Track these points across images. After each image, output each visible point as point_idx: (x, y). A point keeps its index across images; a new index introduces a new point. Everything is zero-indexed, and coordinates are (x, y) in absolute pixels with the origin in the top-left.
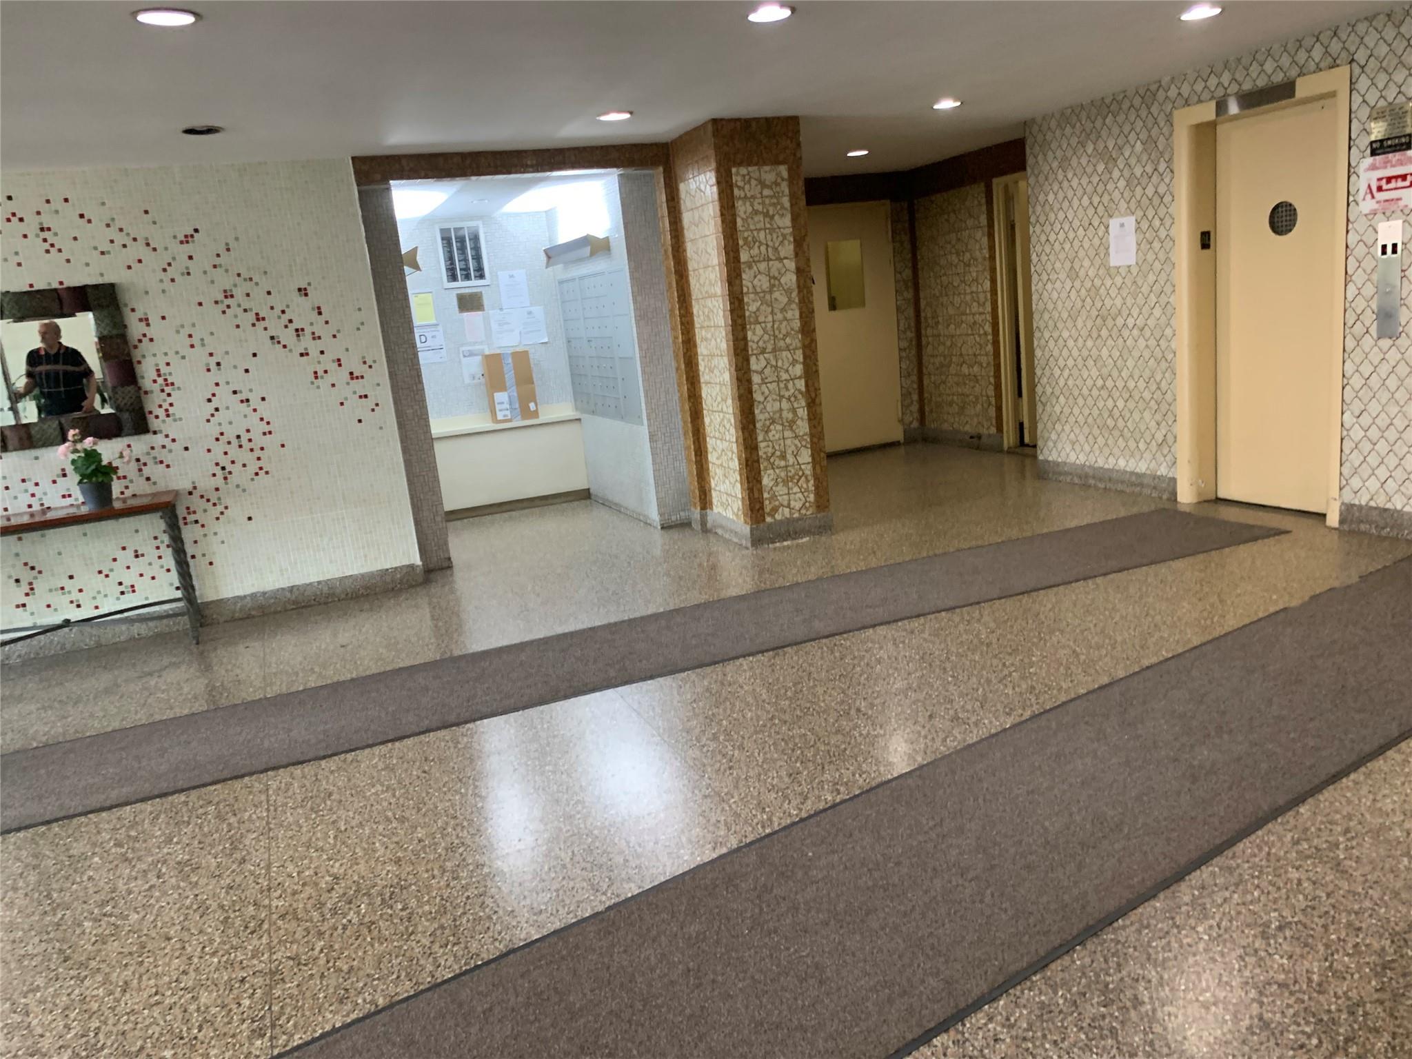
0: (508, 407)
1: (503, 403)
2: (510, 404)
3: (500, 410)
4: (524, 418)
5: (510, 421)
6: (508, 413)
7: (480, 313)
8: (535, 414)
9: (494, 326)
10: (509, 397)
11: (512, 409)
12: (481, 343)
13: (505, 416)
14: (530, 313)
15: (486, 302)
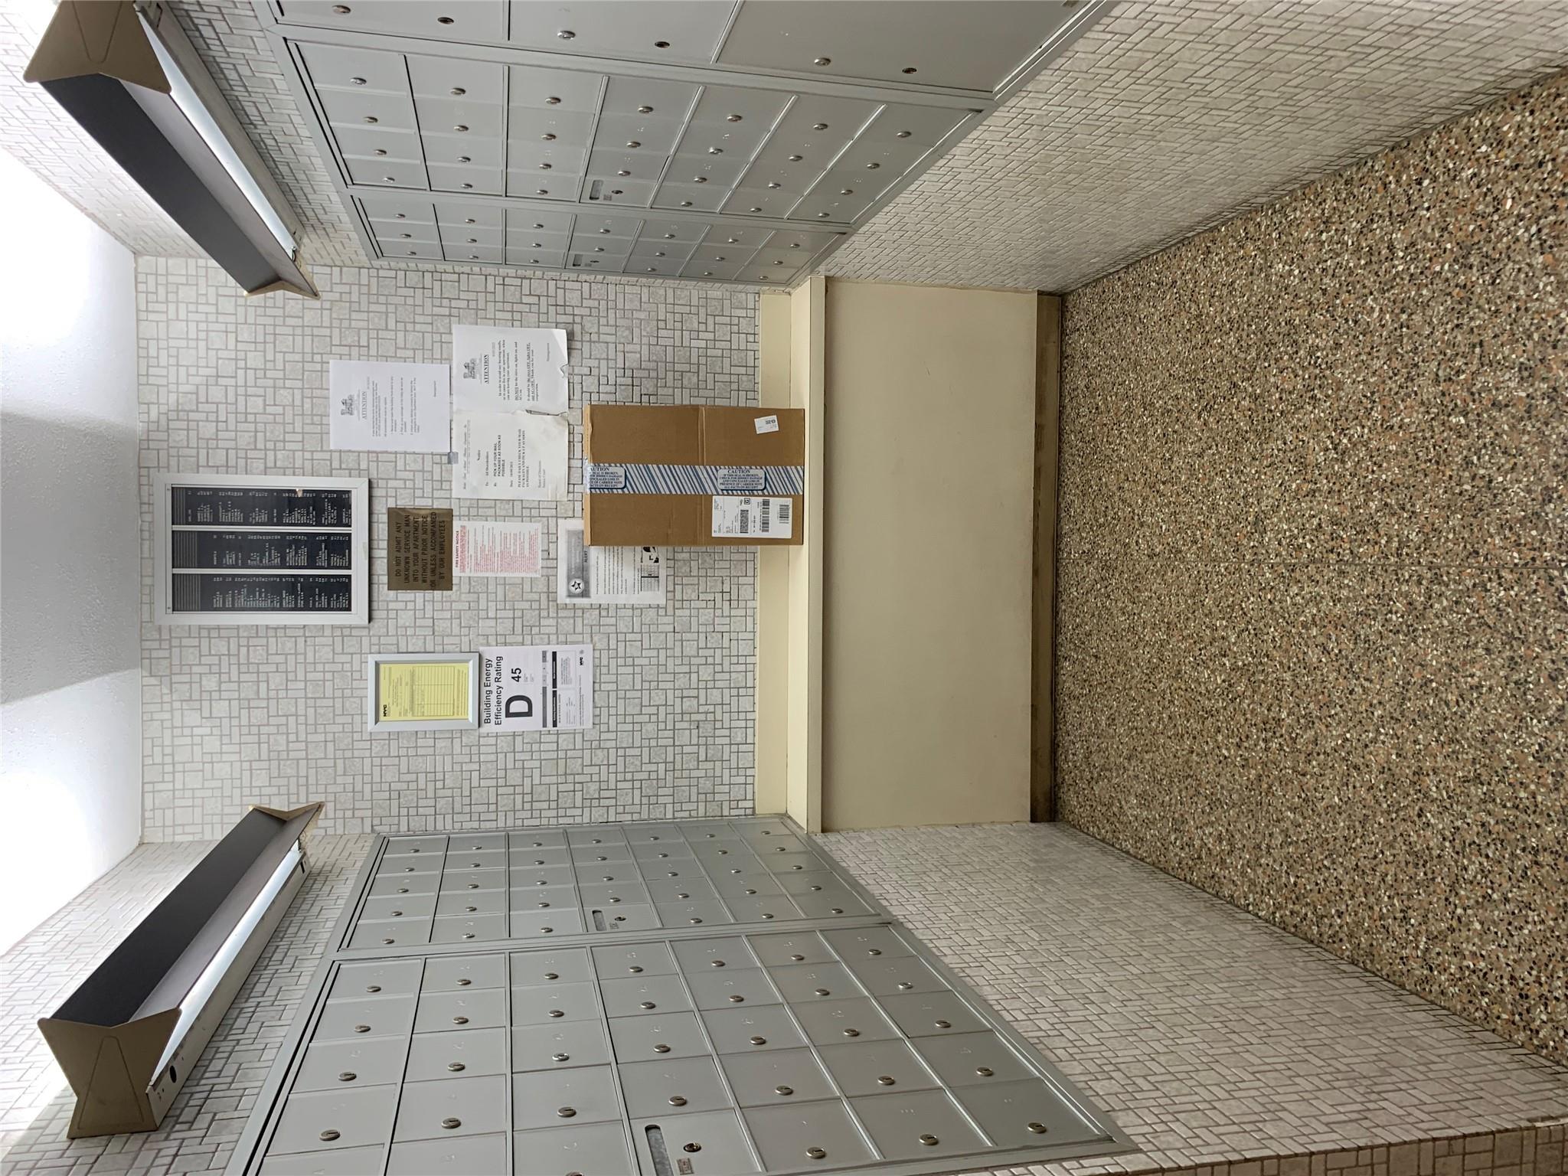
0: (756, 501)
1: (744, 513)
2: (752, 492)
3: (765, 525)
4: (796, 458)
5: (799, 501)
6: (775, 503)
7: (457, 525)
8: (791, 419)
9: (503, 489)
10: (728, 492)
11: (766, 491)
12: (551, 536)
13: (783, 516)
14: (470, 369)
15: (423, 500)
